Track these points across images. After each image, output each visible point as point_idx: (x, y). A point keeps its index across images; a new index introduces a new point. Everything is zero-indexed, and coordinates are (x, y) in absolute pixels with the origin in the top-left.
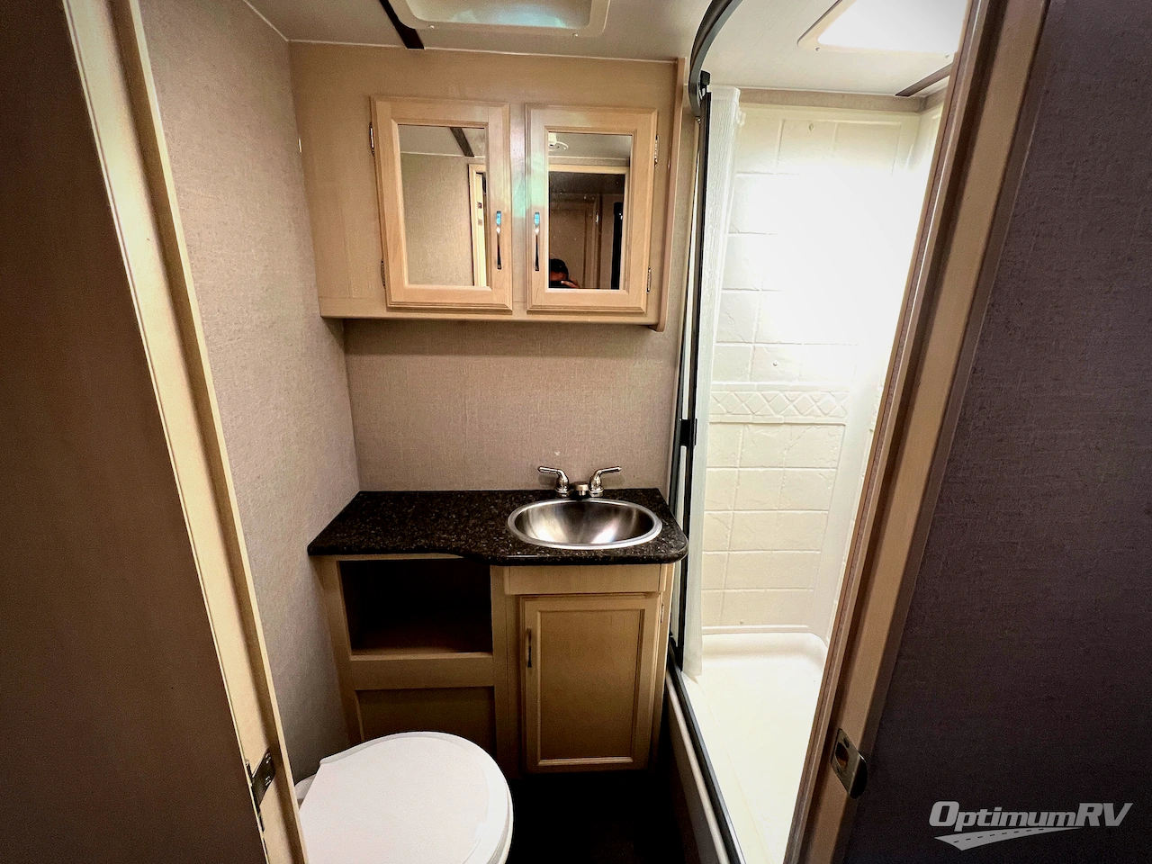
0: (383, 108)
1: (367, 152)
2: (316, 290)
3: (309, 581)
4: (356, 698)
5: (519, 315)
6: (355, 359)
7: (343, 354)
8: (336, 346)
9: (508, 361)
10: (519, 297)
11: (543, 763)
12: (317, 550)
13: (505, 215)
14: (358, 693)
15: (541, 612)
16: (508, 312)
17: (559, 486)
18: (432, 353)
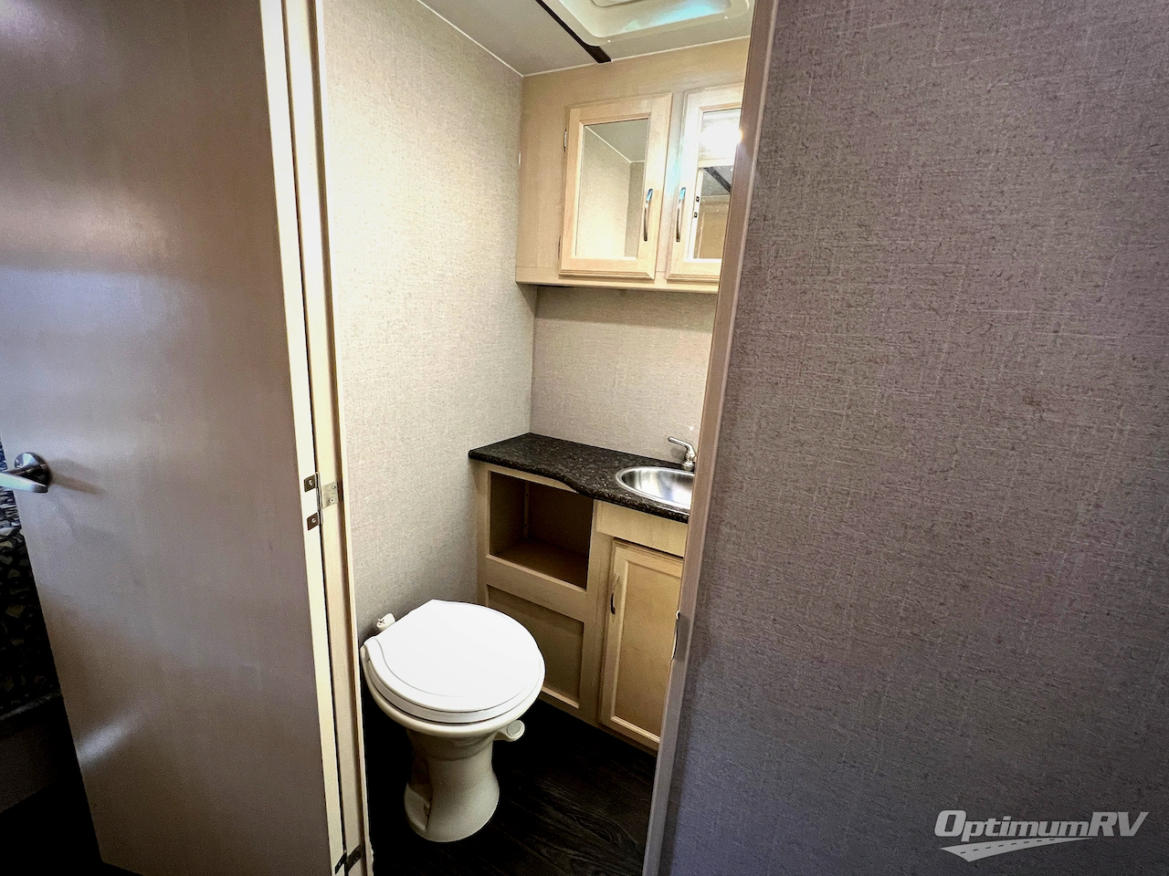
0: (575, 113)
1: (561, 150)
2: (514, 261)
3: (466, 477)
4: (487, 593)
5: (660, 284)
6: (541, 321)
7: (533, 319)
8: (528, 309)
9: (655, 333)
10: (661, 267)
11: (615, 719)
12: (476, 456)
13: (656, 192)
14: (489, 587)
15: (630, 562)
16: (649, 280)
17: (685, 460)
18: (596, 320)
